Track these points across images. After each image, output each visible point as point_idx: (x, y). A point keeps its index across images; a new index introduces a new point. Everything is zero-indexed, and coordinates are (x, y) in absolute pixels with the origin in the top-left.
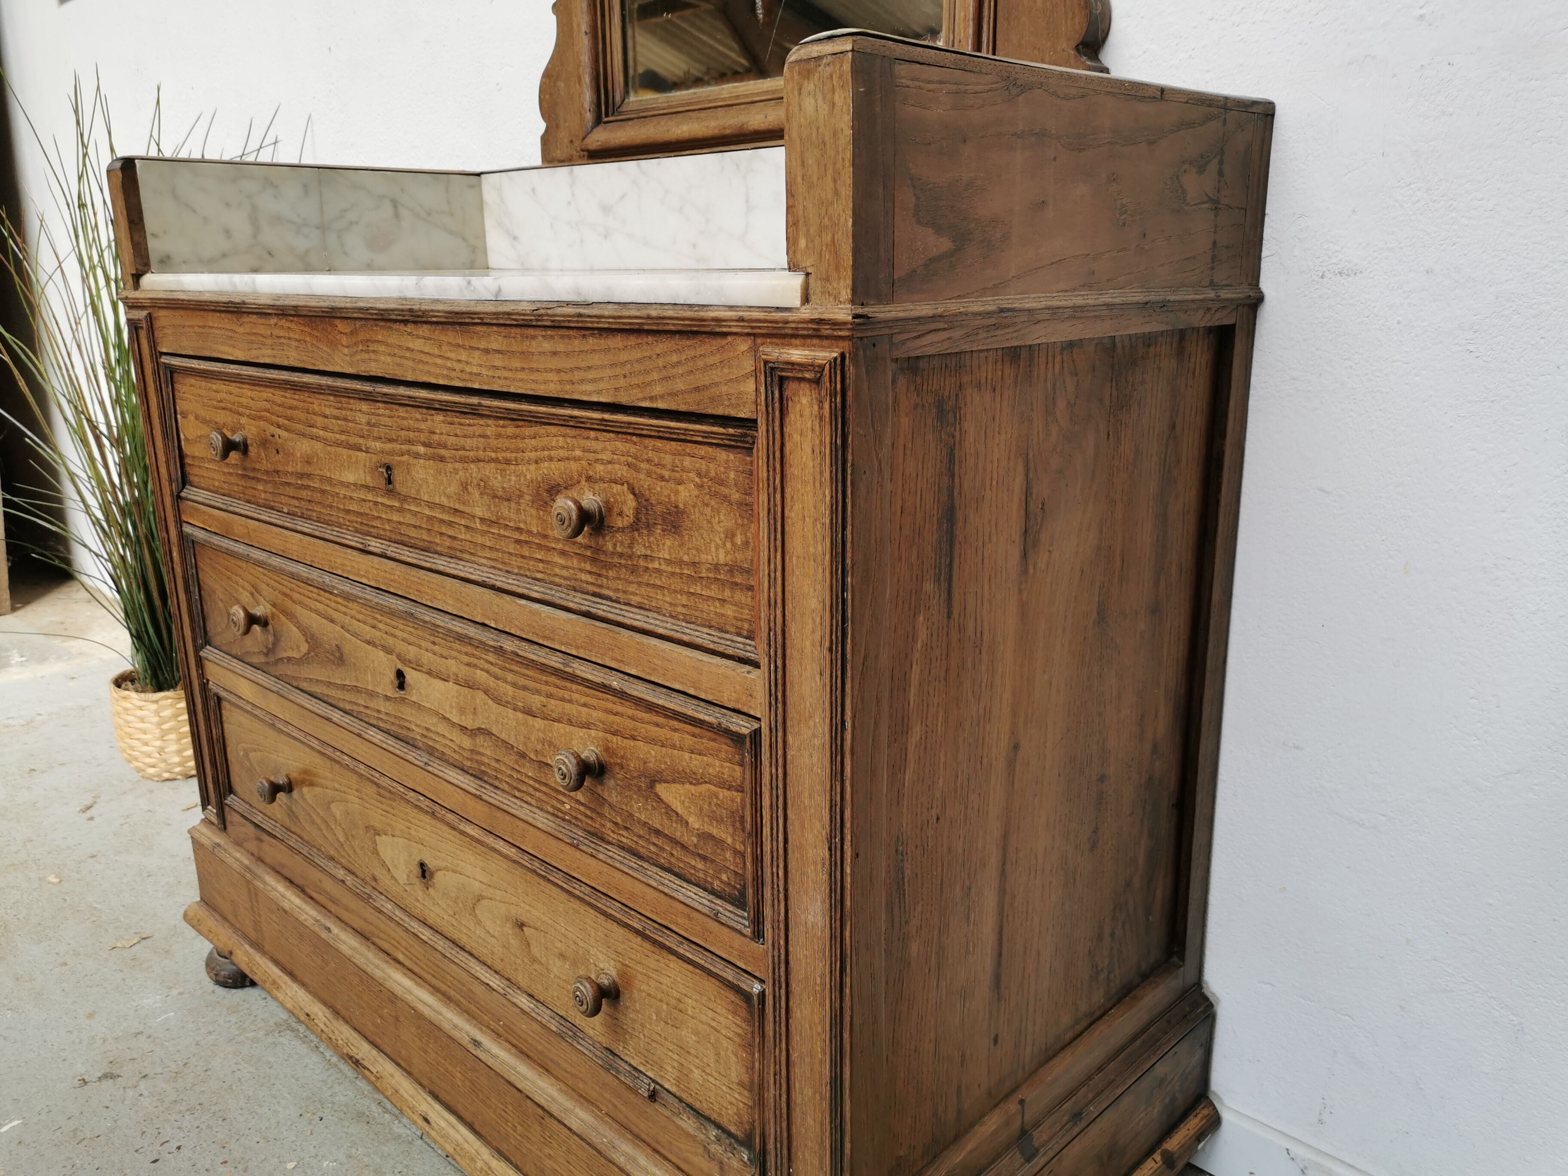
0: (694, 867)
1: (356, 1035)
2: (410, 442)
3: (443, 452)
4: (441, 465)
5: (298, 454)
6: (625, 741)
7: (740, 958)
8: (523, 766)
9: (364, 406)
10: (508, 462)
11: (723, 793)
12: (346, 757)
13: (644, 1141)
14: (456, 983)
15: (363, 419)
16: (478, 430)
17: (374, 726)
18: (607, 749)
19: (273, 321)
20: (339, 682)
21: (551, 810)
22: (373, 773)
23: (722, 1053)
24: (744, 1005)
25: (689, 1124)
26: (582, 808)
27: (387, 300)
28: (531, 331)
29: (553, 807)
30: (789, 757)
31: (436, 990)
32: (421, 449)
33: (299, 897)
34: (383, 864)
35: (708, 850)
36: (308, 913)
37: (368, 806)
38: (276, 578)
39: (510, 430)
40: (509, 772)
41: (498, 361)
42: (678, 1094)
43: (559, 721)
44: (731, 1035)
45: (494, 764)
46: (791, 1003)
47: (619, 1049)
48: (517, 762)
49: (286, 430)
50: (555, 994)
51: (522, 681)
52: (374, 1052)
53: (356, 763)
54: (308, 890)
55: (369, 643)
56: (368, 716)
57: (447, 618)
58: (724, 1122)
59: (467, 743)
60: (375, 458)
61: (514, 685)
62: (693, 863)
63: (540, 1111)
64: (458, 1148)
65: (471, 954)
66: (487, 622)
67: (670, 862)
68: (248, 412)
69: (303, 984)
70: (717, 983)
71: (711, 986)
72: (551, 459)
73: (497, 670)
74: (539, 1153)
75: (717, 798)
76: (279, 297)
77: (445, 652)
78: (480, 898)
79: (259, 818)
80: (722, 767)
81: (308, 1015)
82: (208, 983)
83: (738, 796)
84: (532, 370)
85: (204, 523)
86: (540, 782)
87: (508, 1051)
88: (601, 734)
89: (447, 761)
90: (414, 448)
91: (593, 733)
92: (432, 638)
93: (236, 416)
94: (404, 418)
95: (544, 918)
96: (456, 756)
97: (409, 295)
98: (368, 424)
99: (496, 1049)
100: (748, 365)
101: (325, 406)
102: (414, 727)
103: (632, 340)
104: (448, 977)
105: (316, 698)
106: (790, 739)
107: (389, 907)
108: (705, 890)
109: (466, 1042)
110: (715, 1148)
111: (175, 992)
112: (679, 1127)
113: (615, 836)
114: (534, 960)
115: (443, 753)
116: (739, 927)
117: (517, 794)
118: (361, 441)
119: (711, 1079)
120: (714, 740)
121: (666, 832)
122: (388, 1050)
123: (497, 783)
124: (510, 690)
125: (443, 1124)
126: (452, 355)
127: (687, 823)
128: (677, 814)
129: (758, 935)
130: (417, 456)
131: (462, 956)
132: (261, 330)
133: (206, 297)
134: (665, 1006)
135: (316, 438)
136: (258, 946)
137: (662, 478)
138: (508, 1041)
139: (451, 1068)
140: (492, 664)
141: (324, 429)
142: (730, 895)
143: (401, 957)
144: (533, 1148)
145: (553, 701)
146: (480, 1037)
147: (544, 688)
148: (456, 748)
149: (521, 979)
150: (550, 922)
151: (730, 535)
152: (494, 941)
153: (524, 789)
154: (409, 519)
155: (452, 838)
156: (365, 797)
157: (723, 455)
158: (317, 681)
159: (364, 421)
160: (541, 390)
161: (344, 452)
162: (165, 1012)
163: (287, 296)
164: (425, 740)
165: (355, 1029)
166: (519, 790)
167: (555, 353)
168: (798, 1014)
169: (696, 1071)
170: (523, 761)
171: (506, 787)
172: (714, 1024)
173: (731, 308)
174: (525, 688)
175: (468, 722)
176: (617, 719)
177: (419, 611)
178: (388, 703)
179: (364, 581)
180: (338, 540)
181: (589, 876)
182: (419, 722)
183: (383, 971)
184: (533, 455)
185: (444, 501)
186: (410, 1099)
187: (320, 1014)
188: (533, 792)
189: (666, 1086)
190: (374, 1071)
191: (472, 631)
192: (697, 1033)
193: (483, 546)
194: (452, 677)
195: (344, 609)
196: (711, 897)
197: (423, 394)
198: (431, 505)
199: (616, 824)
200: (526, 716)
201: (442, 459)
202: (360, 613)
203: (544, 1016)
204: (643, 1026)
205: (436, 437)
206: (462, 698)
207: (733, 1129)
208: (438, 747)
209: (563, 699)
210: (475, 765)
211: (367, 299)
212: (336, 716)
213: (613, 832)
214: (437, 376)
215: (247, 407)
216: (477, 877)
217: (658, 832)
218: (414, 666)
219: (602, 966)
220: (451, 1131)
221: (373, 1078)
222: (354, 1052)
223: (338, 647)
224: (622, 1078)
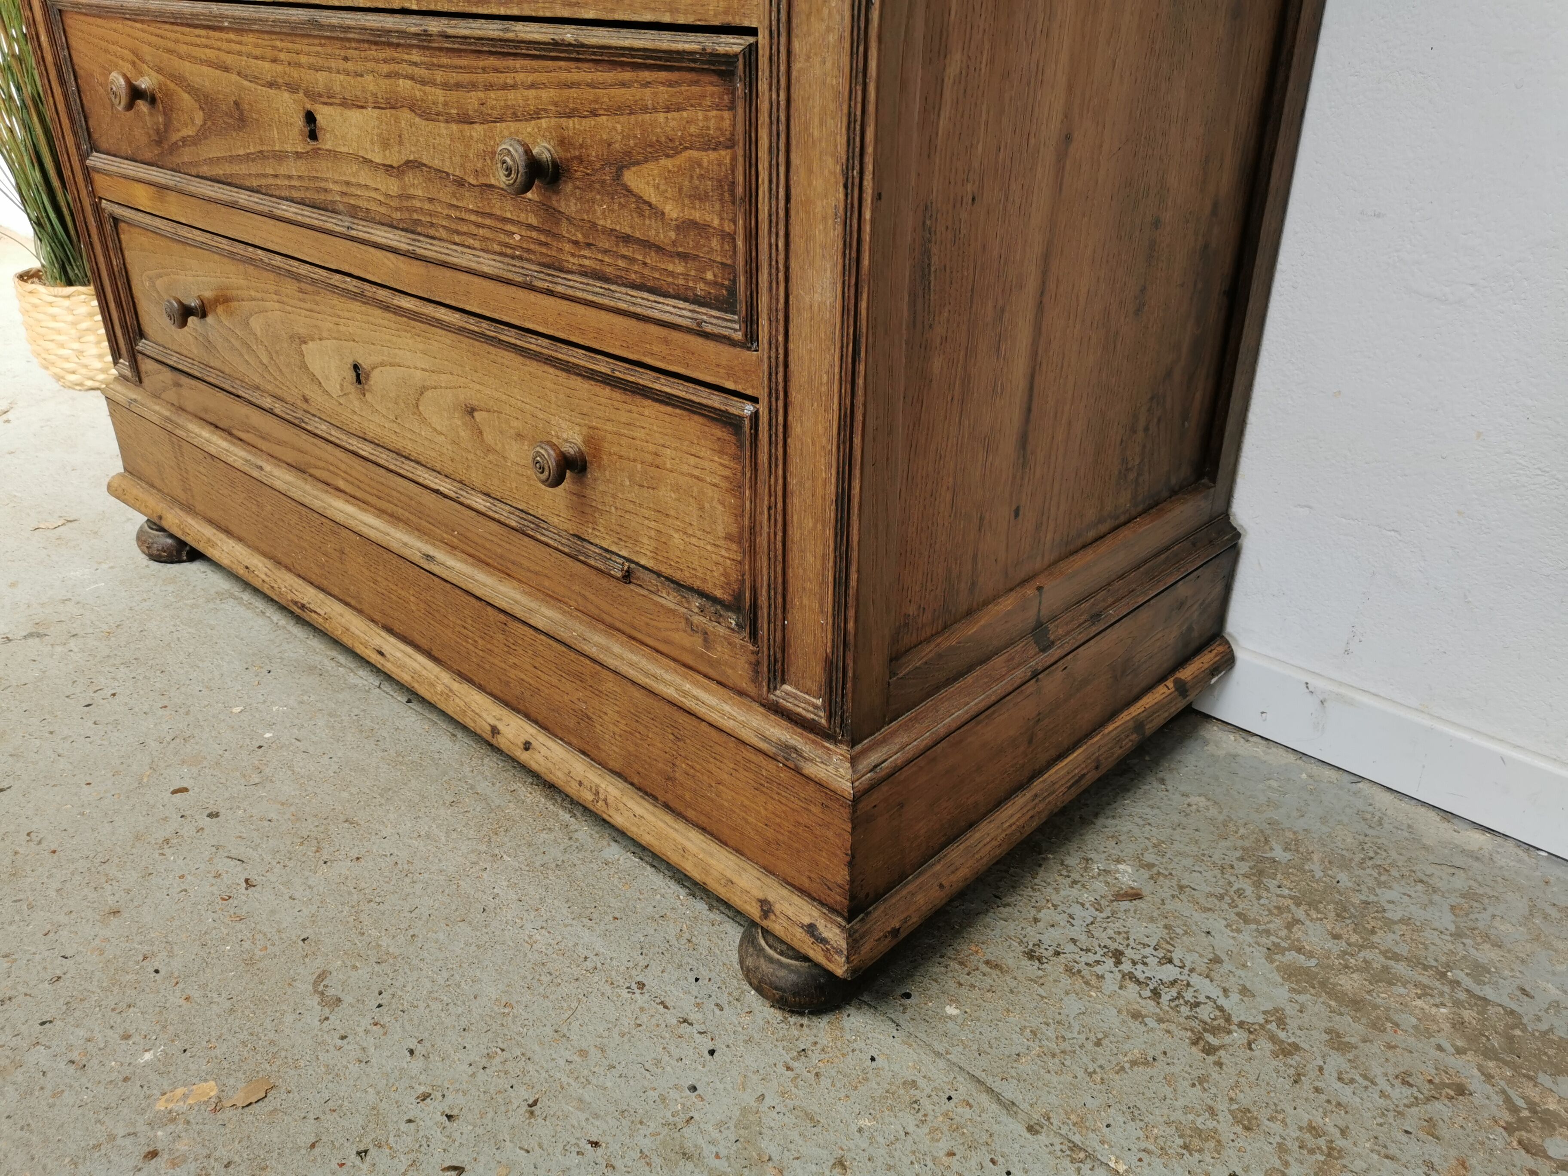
0: (672, 274)
1: (301, 582)
6: (584, 121)
7: (729, 376)
8: (462, 197)
11: (708, 158)
12: (259, 252)
13: (619, 630)
14: (402, 498)
17: (288, 198)
18: (562, 142)
20: (241, 152)
21: (497, 248)
22: (292, 262)
23: (707, 505)
24: (732, 438)
25: (669, 599)
26: (534, 234)
29: (501, 243)
30: (794, 74)
31: (381, 512)
33: (226, 440)
34: (313, 378)
35: (688, 245)
36: (237, 455)
37: (289, 308)
40: (445, 212)
42: (655, 568)
43: (501, 120)
44: (716, 480)
45: (427, 206)
46: (790, 418)
47: (588, 532)
48: (454, 195)
50: (514, 485)
51: (455, 77)
52: (321, 595)
53: (271, 255)
55: (271, 85)
56: (280, 187)
57: (358, 16)
58: (709, 588)
59: (393, 186)
61: (446, 86)
62: (670, 267)
63: (502, 617)
64: (416, 676)
65: (418, 463)
67: (643, 276)
69: (240, 539)
70: (701, 420)
71: (693, 425)
73: (423, 72)
74: (503, 665)
75: (700, 165)
77: (360, 68)
78: (423, 391)
79: (175, 359)
80: (706, 118)
81: (247, 568)
82: (142, 559)
83: (725, 155)
86: (483, 214)
87: (466, 562)
88: (553, 121)
89: (373, 221)
91: (544, 123)
92: (343, 53)
95: (497, 395)
96: (383, 210)
99: (451, 562)
102: (332, 186)
104: (394, 493)
105: (218, 182)
106: (796, 45)
107: (324, 427)
108: (686, 300)
109: (417, 558)
110: (697, 619)
111: (105, 566)
112: (656, 603)
113: (575, 261)
114: (489, 450)
115: (366, 209)
116: (726, 332)
117: (457, 239)
119: (694, 540)
120: (696, 83)
121: (638, 234)
122: (336, 591)
123: (432, 232)
124: (439, 95)
125: (399, 655)
127: (663, 214)
128: (650, 205)
129: (751, 339)
131: (407, 468)
134: (639, 466)
136: (189, 509)
138: (464, 552)
139: (403, 593)
140: (416, 64)
142: (716, 298)
143: (341, 484)
144: (496, 662)
145: (492, 94)
146: (431, 551)
147: (481, 78)
148: (382, 199)
149: (476, 477)
150: (504, 397)
152: (441, 439)
153: (465, 229)
155: (386, 322)
156: (285, 299)
158: (218, 159)
162: (96, 582)
164: (345, 200)
165: (299, 576)
166: (458, 233)
168: (798, 429)
169: (676, 535)
170: (461, 190)
171: (443, 233)
172: (696, 472)
174: (458, 86)
175: (395, 158)
176: (573, 92)
178: (299, 163)
181: (546, 323)
182: (336, 177)
183: (322, 501)
186: (362, 635)
187: (260, 565)
188: (475, 231)
189: (642, 562)
190: (322, 613)
191: (390, 21)
192: (676, 488)
194: (371, 99)
195: (238, 47)
196: (692, 307)
199: (576, 243)
200: (461, 126)
202: (258, 45)
203: (502, 512)
204: (614, 496)
206: (384, 127)
207: (718, 593)
208: (360, 203)
209: (505, 87)
210: (406, 215)
212: (243, 198)
213: (573, 255)
216: (419, 365)
217: (627, 239)
218: (325, 100)
219: (565, 436)
220: (408, 661)
221: (321, 620)
222: (299, 598)
223: (236, 103)
224: (592, 562)
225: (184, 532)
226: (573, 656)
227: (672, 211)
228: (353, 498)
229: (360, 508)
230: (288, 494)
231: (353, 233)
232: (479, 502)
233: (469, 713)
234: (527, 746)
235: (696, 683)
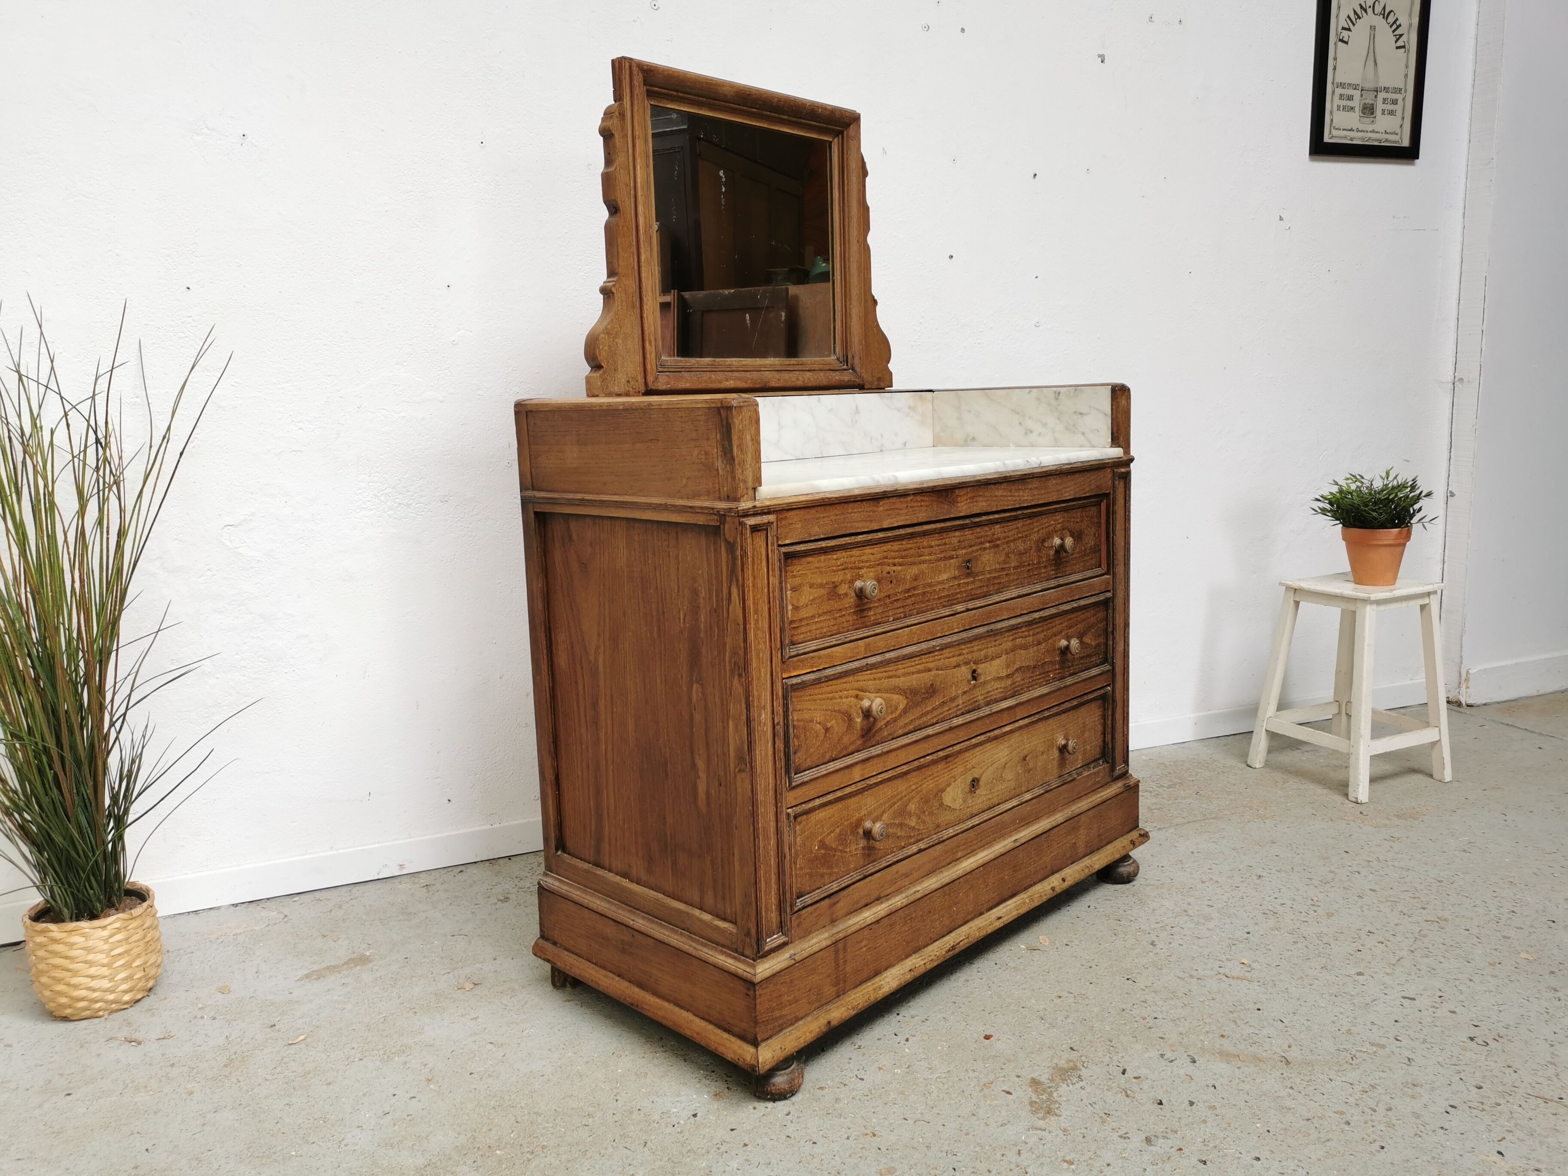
2: (982, 543)
3: (998, 542)
4: (997, 549)
5: (908, 577)
6: (1074, 628)
9: (957, 534)
10: (1026, 536)
11: (1101, 625)
12: (928, 758)
13: (1076, 799)
14: (993, 829)
15: (955, 540)
16: (1015, 526)
17: (953, 718)
18: (1067, 637)
19: (909, 498)
20: (929, 708)
21: (1044, 683)
22: (948, 750)
24: (1103, 701)
25: (1086, 772)
26: (1057, 671)
27: (990, 474)
28: (1049, 477)
29: (1045, 681)
30: (1118, 597)
31: (983, 847)
32: (988, 545)
33: (882, 903)
34: (947, 808)
35: (1097, 650)
37: (938, 778)
38: (883, 669)
39: (1028, 522)
40: (1028, 680)
41: (1035, 493)
42: (1082, 764)
43: (1050, 638)
45: (1023, 682)
47: (1063, 771)
48: (1033, 673)
49: (900, 565)
50: (1039, 777)
51: (1037, 630)
52: (953, 934)
53: (935, 755)
54: (882, 895)
55: (955, 667)
56: (950, 715)
57: (1006, 622)
59: (1010, 682)
60: (961, 559)
61: (1033, 635)
65: (998, 805)
66: (1023, 612)
67: (1085, 666)
68: (867, 564)
70: (1096, 701)
71: (1094, 705)
72: (1043, 528)
73: (1026, 633)
75: (1100, 628)
76: (922, 483)
77: (1000, 642)
78: (1006, 766)
80: (1101, 615)
81: (910, 971)
83: (1105, 623)
84: (1048, 493)
85: (812, 667)
86: (1041, 674)
87: (1024, 829)
88: (1066, 632)
89: (997, 702)
90: (983, 546)
91: (1063, 633)
92: (994, 639)
93: (856, 571)
94: (979, 532)
95: (1035, 743)
96: (1003, 694)
97: (1000, 470)
98: (959, 542)
99: (1022, 835)
100: (1110, 476)
101: (934, 541)
102: (980, 698)
103: (1081, 475)
104: (988, 831)
105: (913, 732)
106: (1118, 590)
107: (950, 831)
109: (1013, 845)
110: (1094, 771)
112: (1084, 777)
113: (1068, 672)
114: (1031, 770)
115: (995, 699)
117: (1030, 689)
118: (954, 553)
119: (1093, 744)
121: (1085, 655)
123: (1022, 691)
124: (1031, 639)
125: (1004, 910)
126: (1016, 494)
130: (985, 549)
132: (898, 505)
133: (857, 492)
135: (924, 562)
137: (1077, 522)
138: (1023, 825)
139: (1002, 875)
141: (930, 554)
142: (1103, 661)
143: (960, 854)
145: (1048, 631)
146: (1013, 838)
148: (1003, 690)
150: (1039, 742)
151: (1094, 535)
152: (1011, 782)
153: (1034, 683)
154: (978, 584)
155: (991, 747)
156: (936, 775)
157: (1093, 508)
158: (912, 720)
159: (956, 541)
160: (1051, 500)
161: (942, 564)
163: (927, 482)
164: (986, 700)
166: (1031, 686)
167: (1057, 484)
169: (1088, 746)
170: (1035, 669)
172: (1094, 719)
173: (1109, 459)
174: (1038, 633)
175: (1011, 670)
176: (1071, 621)
177: (993, 627)
178: (964, 696)
179: (956, 630)
180: (938, 616)
181: (1058, 700)
182: (982, 692)
184: (1036, 529)
185: (997, 566)
186: (986, 923)
188: (1038, 681)
189: (1079, 766)
190: (964, 937)
191: (1019, 620)
192: (1089, 730)
193: (1013, 580)
194: (1003, 652)
195: (939, 657)
197: (997, 516)
198: (990, 572)
199: (1069, 667)
200: (1038, 646)
201: (997, 546)
202: (952, 652)
203: (1036, 792)
205: (995, 536)
206: (1008, 660)
207: (1098, 756)
208: (992, 698)
209: (1053, 627)
210: (1013, 691)
211: (980, 475)
212: (930, 731)
214: (1008, 506)
215: (867, 561)
217: (1082, 658)
218: (984, 661)
219: (1058, 740)
220: (1008, 908)
221: (966, 941)
222: (948, 946)
223: (932, 685)
224: (1069, 780)
225: (853, 1008)
226: (1071, 821)
227: (1093, 643)
228: (967, 856)
229: (974, 855)
230: (944, 884)
231: (993, 711)
232: (1028, 796)
233: (1043, 894)
234: (1064, 880)
235: (1099, 793)
